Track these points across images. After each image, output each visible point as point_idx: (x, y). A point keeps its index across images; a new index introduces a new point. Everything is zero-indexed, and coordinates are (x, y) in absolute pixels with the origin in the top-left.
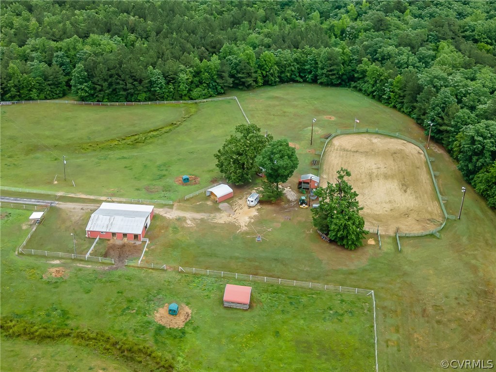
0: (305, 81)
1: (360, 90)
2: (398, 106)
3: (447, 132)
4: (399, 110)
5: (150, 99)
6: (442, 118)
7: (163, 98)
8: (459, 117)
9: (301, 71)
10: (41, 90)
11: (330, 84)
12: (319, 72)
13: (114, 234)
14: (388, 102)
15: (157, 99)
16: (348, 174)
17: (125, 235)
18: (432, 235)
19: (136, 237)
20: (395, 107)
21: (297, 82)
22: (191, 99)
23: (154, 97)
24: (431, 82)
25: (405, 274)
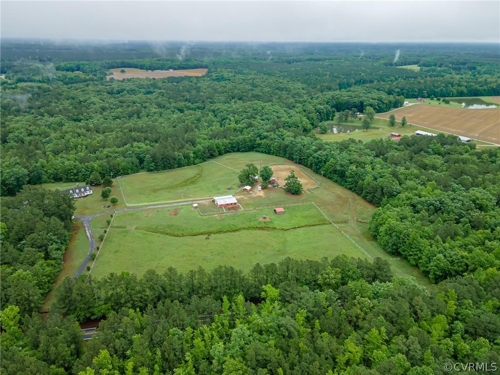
0: (234, 151)
1: (259, 152)
2: (278, 154)
3: (304, 158)
4: (278, 156)
5: (178, 167)
6: (301, 154)
7: (184, 166)
8: (307, 153)
9: (232, 147)
10: (132, 169)
11: (246, 151)
12: (241, 146)
13: (228, 204)
14: (273, 154)
15: (181, 167)
16: (293, 171)
17: (231, 204)
18: (318, 187)
19: (235, 204)
20: (276, 155)
21: (231, 152)
22: (195, 164)
23: (180, 165)
24: (291, 143)
25: (318, 197)
